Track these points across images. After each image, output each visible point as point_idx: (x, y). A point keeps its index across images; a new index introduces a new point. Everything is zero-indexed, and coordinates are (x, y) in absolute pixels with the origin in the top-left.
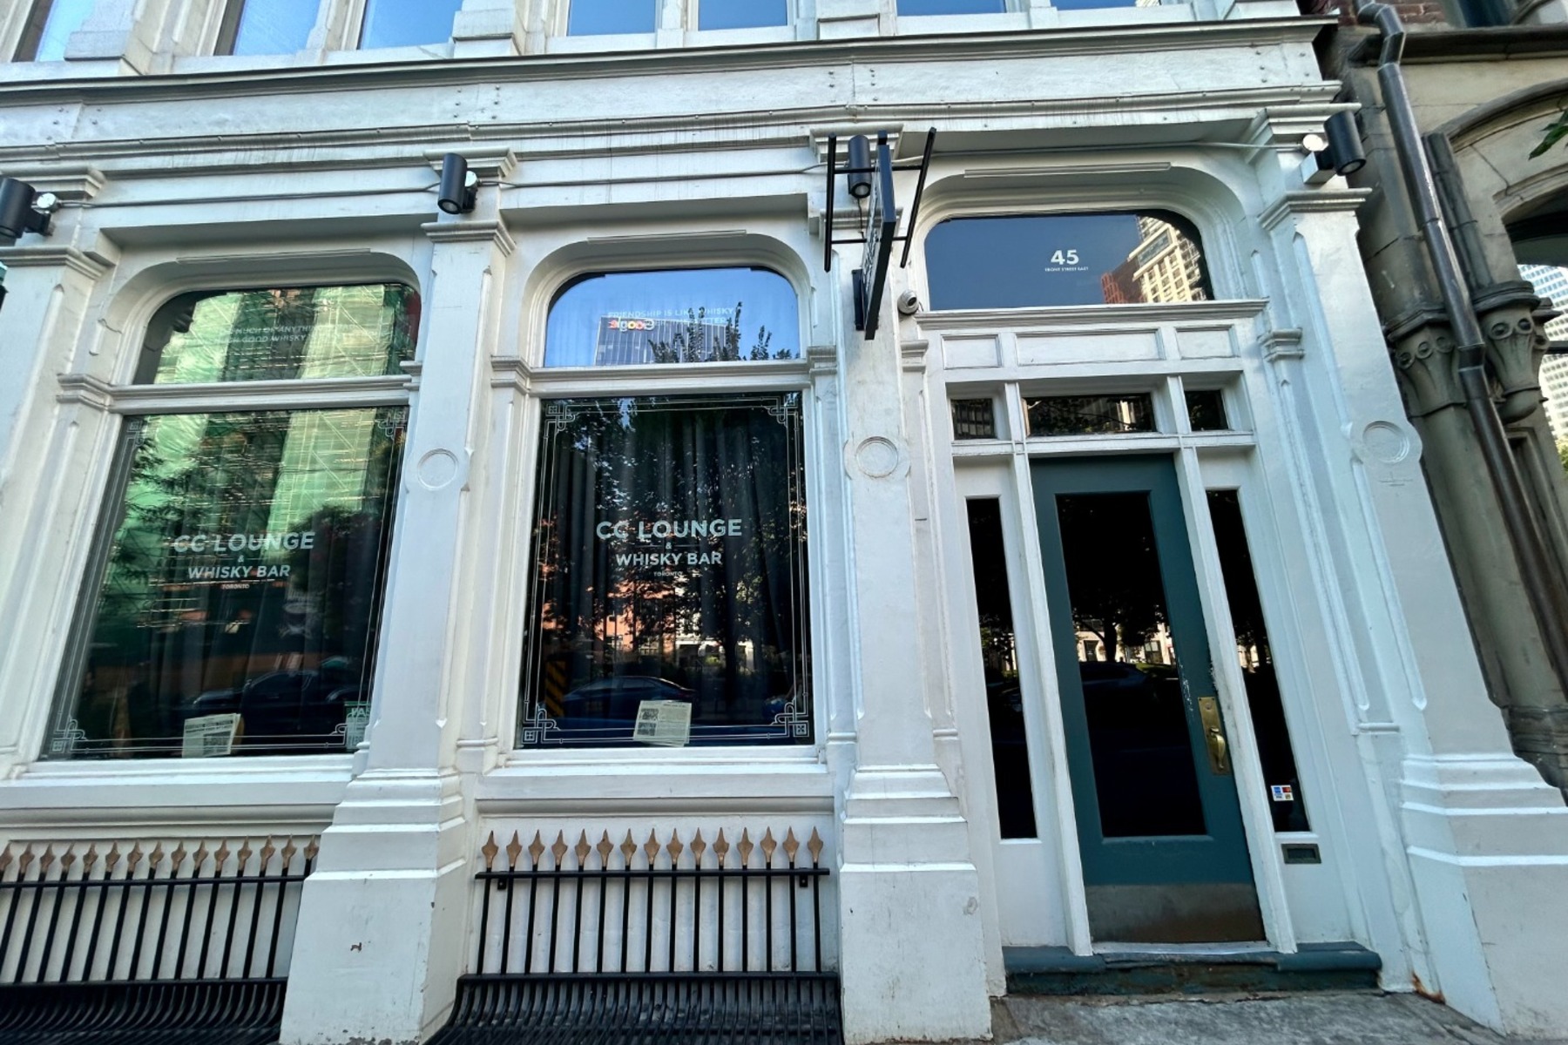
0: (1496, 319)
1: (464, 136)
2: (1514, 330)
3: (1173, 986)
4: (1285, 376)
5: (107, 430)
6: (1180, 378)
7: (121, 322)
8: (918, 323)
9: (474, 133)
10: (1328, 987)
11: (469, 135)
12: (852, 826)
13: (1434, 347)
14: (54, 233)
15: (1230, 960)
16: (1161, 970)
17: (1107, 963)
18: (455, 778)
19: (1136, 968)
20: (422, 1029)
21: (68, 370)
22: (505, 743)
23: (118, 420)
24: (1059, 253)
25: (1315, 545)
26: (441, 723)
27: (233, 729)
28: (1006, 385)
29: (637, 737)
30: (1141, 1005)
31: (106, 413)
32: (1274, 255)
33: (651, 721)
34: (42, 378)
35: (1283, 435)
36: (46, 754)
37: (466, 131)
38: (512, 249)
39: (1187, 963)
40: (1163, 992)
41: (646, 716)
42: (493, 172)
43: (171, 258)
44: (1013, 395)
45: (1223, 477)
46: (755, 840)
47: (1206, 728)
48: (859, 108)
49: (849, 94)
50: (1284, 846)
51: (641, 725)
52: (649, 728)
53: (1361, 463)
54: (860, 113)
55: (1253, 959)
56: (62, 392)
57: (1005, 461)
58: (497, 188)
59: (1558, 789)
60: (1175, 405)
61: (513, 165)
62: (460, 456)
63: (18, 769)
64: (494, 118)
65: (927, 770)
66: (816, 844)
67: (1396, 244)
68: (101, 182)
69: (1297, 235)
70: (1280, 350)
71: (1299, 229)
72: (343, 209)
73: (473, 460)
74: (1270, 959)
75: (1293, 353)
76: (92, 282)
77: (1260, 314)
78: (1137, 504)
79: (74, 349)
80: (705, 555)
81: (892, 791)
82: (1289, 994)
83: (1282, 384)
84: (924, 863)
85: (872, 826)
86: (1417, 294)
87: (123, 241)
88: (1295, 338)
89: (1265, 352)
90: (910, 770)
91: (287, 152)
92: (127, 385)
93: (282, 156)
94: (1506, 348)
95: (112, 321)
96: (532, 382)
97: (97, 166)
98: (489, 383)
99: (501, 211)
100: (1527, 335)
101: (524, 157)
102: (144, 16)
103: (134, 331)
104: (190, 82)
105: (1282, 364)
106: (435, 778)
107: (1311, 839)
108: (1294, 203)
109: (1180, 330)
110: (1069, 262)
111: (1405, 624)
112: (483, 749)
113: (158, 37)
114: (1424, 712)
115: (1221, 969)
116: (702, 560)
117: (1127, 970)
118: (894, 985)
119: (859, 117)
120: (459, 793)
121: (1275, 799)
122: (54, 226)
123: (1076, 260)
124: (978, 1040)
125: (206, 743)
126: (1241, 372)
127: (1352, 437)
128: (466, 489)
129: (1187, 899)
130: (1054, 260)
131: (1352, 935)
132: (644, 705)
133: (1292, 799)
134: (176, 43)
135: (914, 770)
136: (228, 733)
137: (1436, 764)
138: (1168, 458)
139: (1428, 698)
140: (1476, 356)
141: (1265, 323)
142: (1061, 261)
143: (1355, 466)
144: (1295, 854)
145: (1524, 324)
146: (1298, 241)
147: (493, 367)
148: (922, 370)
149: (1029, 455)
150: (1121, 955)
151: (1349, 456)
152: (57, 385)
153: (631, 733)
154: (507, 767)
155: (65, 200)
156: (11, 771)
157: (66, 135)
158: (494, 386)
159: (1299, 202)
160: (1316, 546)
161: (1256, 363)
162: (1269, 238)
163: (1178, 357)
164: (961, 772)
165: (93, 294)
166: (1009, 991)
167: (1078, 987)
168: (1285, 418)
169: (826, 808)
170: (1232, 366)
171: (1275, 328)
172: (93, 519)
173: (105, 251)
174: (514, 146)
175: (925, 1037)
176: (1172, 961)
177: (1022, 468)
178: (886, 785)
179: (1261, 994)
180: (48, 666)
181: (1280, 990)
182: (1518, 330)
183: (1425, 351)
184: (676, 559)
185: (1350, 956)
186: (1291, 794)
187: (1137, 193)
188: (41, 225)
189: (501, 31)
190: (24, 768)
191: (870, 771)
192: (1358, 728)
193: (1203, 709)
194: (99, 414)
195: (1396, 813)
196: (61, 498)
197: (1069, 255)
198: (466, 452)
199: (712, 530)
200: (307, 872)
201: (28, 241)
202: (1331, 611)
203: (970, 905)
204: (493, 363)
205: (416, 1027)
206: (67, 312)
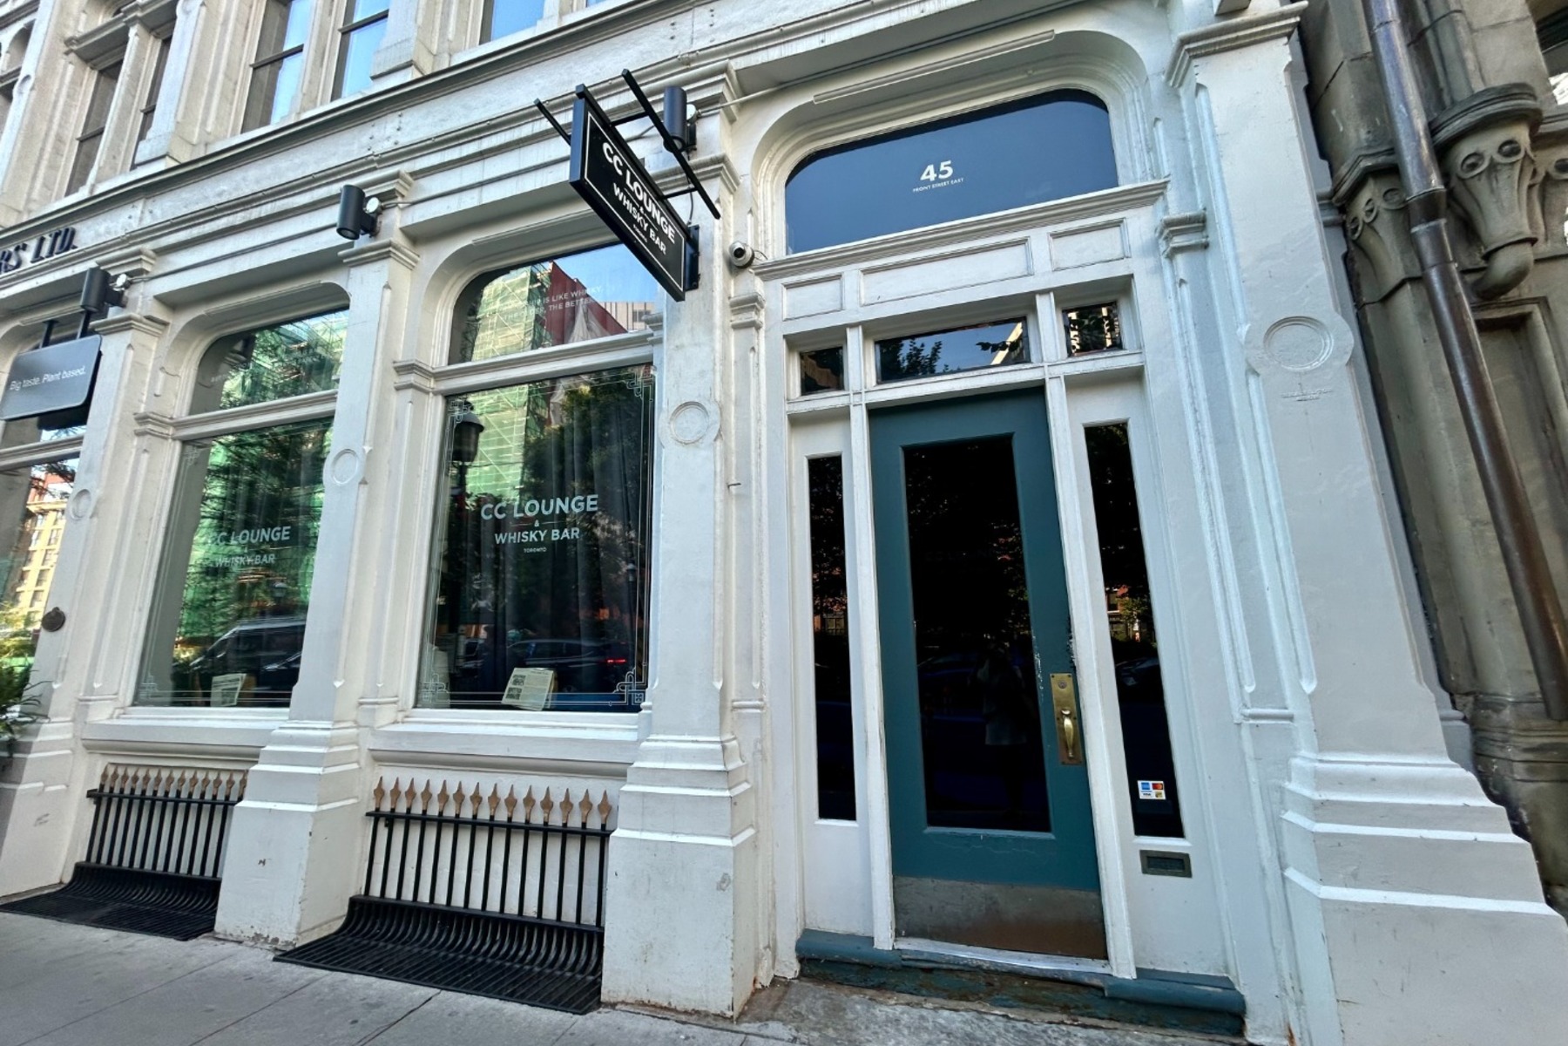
0: (1466, 149)
1: (372, 166)
2: (1492, 159)
3: (981, 995)
4: (1182, 275)
5: (170, 454)
6: (1052, 294)
7: (177, 368)
8: (757, 274)
9: (379, 162)
10: (1175, 1026)
11: (375, 165)
12: (626, 793)
13: (1381, 204)
14: (128, 305)
15: (1049, 975)
16: (968, 976)
17: (904, 960)
18: (354, 731)
19: (939, 969)
20: (299, 934)
21: (142, 409)
22: (406, 703)
23: (178, 445)
24: (931, 168)
25: (1206, 487)
26: (338, 684)
27: (239, 685)
28: (848, 330)
29: (505, 701)
30: (935, 1009)
31: (170, 440)
32: (1182, 119)
33: (517, 686)
34: (122, 418)
35: (1179, 349)
36: (137, 701)
37: (372, 162)
38: (416, 262)
39: (996, 972)
40: (968, 1000)
41: (516, 682)
42: (391, 194)
43: (201, 311)
44: (854, 339)
45: (1104, 409)
46: (576, 800)
47: (1057, 709)
48: (691, 56)
49: (687, 42)
50: (1143, 853)
51: (511, 689)
52: (515, 693)
53: (1258, 375)
54: (693, 60)
55: (1078, 978)
56: (138, 428)
57: (843, 415)
58: (396, 209)
59: (1502, 809)
61: (410, 184)
62: (359, 453)
63: (117, 711)
64: (396, 143)
65: (710, 742)
66: (606, 808)
67: (1341, 70)
68: (154, 259)
69: (1199, 87)
70: (1179, 241)
71: (1199, 80)
72: (294, 250)
73: (370, 457)
74: (1096, 982)
75: (1193, 242)
76: (156, 339)
77: (1161, 198)
78: (999, 448)
79: (145, 393)
80: (566, 531)
81: (671, 760)
82: (1118, 1025)
83: (1180, 285)
84: (687, 834)
85: (644, 794)
86: (1363, 134)
87: (172, 302)
88: (1198, 223)
89: (1163, 247)
90: (693, 741)
91: (258, 209)
92: (185, 417)
93: (255, 213)
94: (1481, 188)
95: (170, 368)
96: (436, 381)
97: (148, 247)
98: (392, 386)
99: (401, 229)
100: (1513, 164)
101: (417, 175)
102: (184, 117)
103: (187, 372)
104: (201, 164)
105: (1180, 259)
106: (328, 729)
107: (1184, 847)
108: (1192, 46)
109: (1056, 236)
110: (941, 177)
111: (1298, 583)
112: (376, 706)
113: (197, 130)
114: (1311, 696)
115: (1039, 984)
116: (563, 536)
117: (930, 970)
118: (647, 950)
119: (693, 65)
120: (356, 743)
121: (1142, 796)
122: (127, 298)
123: (950, 171)
124: (719, 1015)
125: (223, 696)
126: (1132, 276)
127: (1248, 342)
128: (364, 482)
129: (1014, 901)
130: (924, 177)
131: (1227, 969)
132: (517, 671)
133: (1164, 797)
134: (209, 134)
135: (697, 741)
136: (236, 689)
137: (1318, 765)
138: (1036, 391)
139: (1319, 679)
140: (1431, 206)
141: (1166, 209)
142: (932, 177)
143: (1252, 380)
144: (1155, 863)
145: (1507, 148)
146: (1202, 94)
147: (397, 372)
148: (756, 326)
149: (867, 404)
150: (922, 953)
151: (1244, 367)
152: (134, 422)
153: (500, 697)
154: (403, 722)
155: (135, 276)
156: (114, 712)
157: (135, 225)
158: (398, 389)
159: (1200, 44)
160: (1208, 486)
161: (1150, 262)
162: (1178, 97)
163: (1049, 268)
164: (759, 747)
165: (157, 347)
166: (802, 975)
167: (876, 981)
168: (1181, 327)
170: (1119, 270)
171: (1175, 213)
172: (163, 524)
173: (159, 313)
174: (406, 168)
175: (670, 1004)
176: (979, 967)
177: (859, 419)
178: (668, 755)
179: (1082, 1020)
180: (136, 636)
181: (1111, 1019)
182: (1499, 159)
183: (1371, 211)
184: (542, 535)
185: (1209, 994)
186: (1163, 792)
187: (1025, 76)
188: (118, 300)
189: (403, 61)
190: (122, 711)
191: (656, 741)
192: (1242, 714)
193: (1055, 687)
194: (165, 442)
195: (1276, 827)
196: (139, 508)
197: (942, 168)
198: (364, 450)
199: (573, 507)
200: (240, 799)
201: (114, 313)
202: (1220, 569)
203: (723, 881)
204: (395, 368)
205: (294, 931)
206: (138, 366)
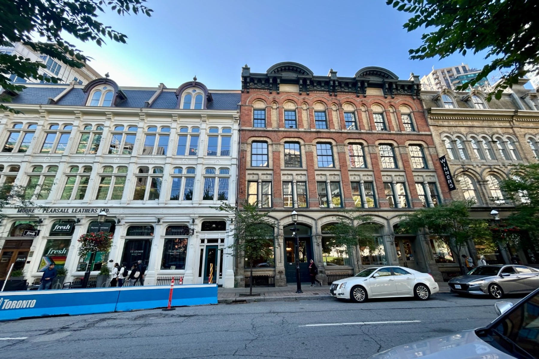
6: (221, 238)
8: (198, 233)
11: (159, 214)
14: (121, 222)
18: (155, 272)
22: (159, 269)
28: (206, 239)
31: (124, 239)
43: (130, 224)
45: (222, 248)
52: (172, 268)
56: (121, 237)
57: (204, 246)
58: (162, 220)
60: (219, 241)
62: (157, 245)
65: (190, 271)
66: (182, 277)
78: (215, 250)
79: (122, 233)
81: (188, 273)
85: (187, 276)
88: (229, 236)
92: (126, 236)
97: (125, 215)
101: (165, 217)
103: (126, 230)
107: (222, 277)
109: (221, 234)
119: (195, 215)
128: (158, 248)
133: (221, 274)
138: (218, 246)
148: (198, 237)
155: (122, 219)
158: (161, 238)
164: (195, 271)
169: (184, 274)
189: (163, 203)
